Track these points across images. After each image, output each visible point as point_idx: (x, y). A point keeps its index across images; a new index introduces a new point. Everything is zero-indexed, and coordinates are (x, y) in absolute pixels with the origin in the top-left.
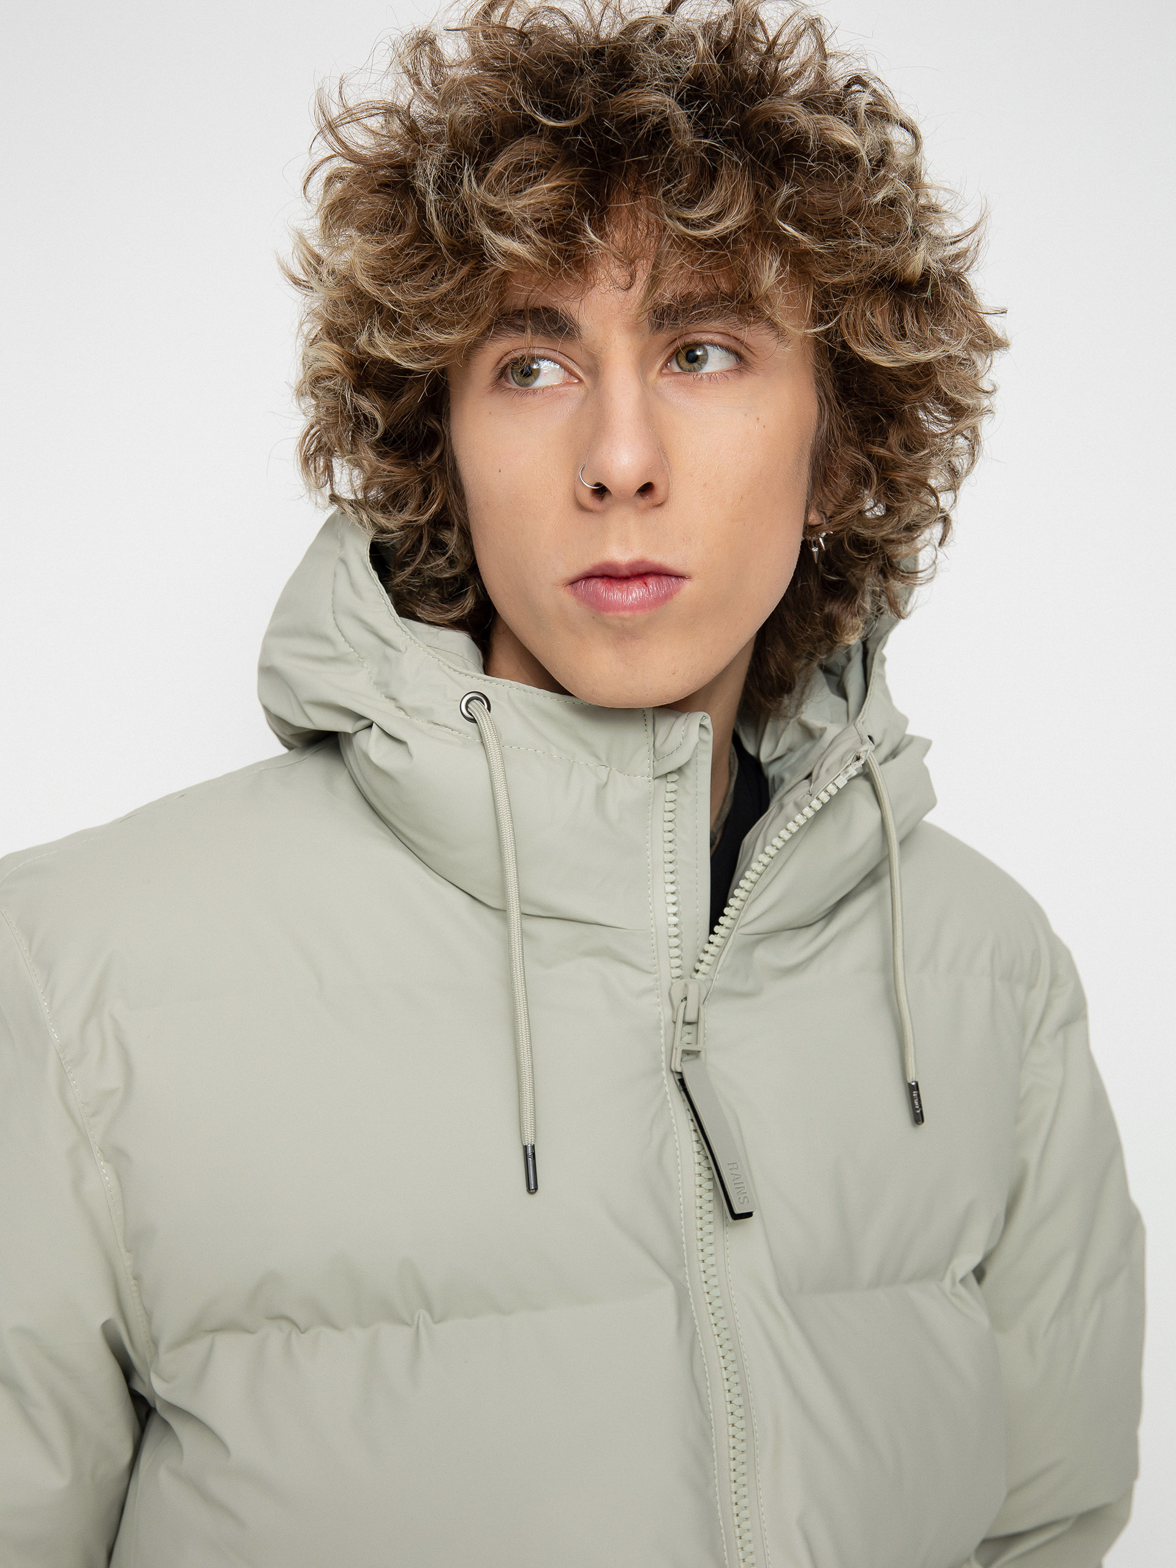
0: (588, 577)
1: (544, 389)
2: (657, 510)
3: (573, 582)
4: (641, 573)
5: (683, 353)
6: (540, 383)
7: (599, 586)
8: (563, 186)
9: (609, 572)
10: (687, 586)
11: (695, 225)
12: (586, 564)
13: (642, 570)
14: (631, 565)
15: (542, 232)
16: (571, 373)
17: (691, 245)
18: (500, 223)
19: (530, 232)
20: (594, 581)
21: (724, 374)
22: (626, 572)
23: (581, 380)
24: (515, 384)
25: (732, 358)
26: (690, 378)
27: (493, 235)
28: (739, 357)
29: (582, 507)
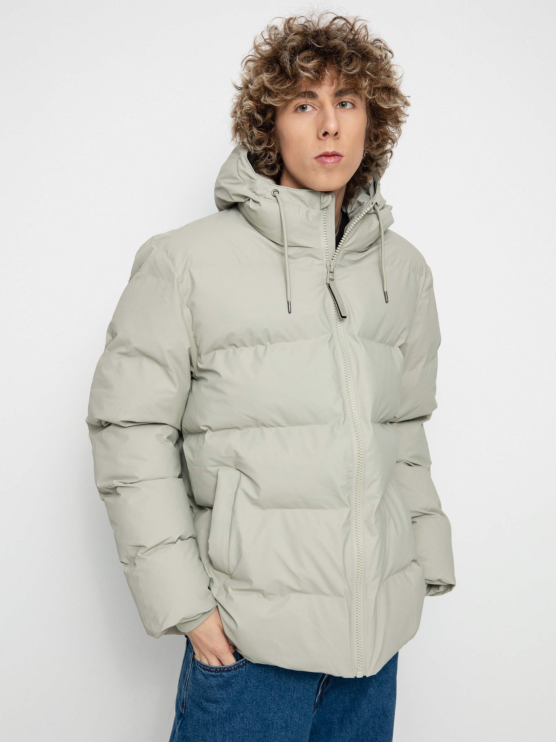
0: (321, 156)
1: (308, 112)
2: (337, 140)
3: (316, 158)
4: (334, 155)
5: (341, 103)
6: (307, 110)
7: (324, 158)
8: (320, 61)
9: (326, 154)
10: (344, 159)
11: (350, 71)
12: (321, 152)
13: (334, 154)
14: (332, 152)
15: (315, 71)
16: (314, 108)
17: (348, 75)
18: (304, 69)
19: (312, 71)
20: (322, 157)
21: (350, 109)
22: (330, 154)
23: (316, 109)
24: (300, 111)
25: (352, 105)
26: (343, 109)
27: (303, 72)
28: (353, 105)
29: (319, 139)
